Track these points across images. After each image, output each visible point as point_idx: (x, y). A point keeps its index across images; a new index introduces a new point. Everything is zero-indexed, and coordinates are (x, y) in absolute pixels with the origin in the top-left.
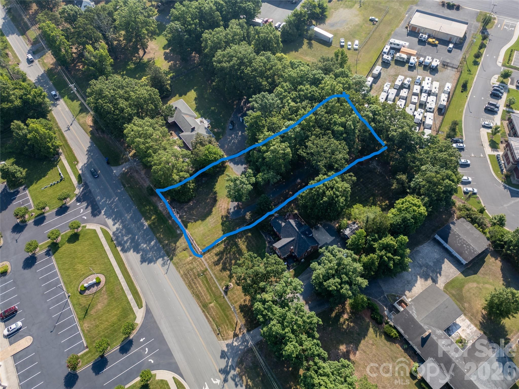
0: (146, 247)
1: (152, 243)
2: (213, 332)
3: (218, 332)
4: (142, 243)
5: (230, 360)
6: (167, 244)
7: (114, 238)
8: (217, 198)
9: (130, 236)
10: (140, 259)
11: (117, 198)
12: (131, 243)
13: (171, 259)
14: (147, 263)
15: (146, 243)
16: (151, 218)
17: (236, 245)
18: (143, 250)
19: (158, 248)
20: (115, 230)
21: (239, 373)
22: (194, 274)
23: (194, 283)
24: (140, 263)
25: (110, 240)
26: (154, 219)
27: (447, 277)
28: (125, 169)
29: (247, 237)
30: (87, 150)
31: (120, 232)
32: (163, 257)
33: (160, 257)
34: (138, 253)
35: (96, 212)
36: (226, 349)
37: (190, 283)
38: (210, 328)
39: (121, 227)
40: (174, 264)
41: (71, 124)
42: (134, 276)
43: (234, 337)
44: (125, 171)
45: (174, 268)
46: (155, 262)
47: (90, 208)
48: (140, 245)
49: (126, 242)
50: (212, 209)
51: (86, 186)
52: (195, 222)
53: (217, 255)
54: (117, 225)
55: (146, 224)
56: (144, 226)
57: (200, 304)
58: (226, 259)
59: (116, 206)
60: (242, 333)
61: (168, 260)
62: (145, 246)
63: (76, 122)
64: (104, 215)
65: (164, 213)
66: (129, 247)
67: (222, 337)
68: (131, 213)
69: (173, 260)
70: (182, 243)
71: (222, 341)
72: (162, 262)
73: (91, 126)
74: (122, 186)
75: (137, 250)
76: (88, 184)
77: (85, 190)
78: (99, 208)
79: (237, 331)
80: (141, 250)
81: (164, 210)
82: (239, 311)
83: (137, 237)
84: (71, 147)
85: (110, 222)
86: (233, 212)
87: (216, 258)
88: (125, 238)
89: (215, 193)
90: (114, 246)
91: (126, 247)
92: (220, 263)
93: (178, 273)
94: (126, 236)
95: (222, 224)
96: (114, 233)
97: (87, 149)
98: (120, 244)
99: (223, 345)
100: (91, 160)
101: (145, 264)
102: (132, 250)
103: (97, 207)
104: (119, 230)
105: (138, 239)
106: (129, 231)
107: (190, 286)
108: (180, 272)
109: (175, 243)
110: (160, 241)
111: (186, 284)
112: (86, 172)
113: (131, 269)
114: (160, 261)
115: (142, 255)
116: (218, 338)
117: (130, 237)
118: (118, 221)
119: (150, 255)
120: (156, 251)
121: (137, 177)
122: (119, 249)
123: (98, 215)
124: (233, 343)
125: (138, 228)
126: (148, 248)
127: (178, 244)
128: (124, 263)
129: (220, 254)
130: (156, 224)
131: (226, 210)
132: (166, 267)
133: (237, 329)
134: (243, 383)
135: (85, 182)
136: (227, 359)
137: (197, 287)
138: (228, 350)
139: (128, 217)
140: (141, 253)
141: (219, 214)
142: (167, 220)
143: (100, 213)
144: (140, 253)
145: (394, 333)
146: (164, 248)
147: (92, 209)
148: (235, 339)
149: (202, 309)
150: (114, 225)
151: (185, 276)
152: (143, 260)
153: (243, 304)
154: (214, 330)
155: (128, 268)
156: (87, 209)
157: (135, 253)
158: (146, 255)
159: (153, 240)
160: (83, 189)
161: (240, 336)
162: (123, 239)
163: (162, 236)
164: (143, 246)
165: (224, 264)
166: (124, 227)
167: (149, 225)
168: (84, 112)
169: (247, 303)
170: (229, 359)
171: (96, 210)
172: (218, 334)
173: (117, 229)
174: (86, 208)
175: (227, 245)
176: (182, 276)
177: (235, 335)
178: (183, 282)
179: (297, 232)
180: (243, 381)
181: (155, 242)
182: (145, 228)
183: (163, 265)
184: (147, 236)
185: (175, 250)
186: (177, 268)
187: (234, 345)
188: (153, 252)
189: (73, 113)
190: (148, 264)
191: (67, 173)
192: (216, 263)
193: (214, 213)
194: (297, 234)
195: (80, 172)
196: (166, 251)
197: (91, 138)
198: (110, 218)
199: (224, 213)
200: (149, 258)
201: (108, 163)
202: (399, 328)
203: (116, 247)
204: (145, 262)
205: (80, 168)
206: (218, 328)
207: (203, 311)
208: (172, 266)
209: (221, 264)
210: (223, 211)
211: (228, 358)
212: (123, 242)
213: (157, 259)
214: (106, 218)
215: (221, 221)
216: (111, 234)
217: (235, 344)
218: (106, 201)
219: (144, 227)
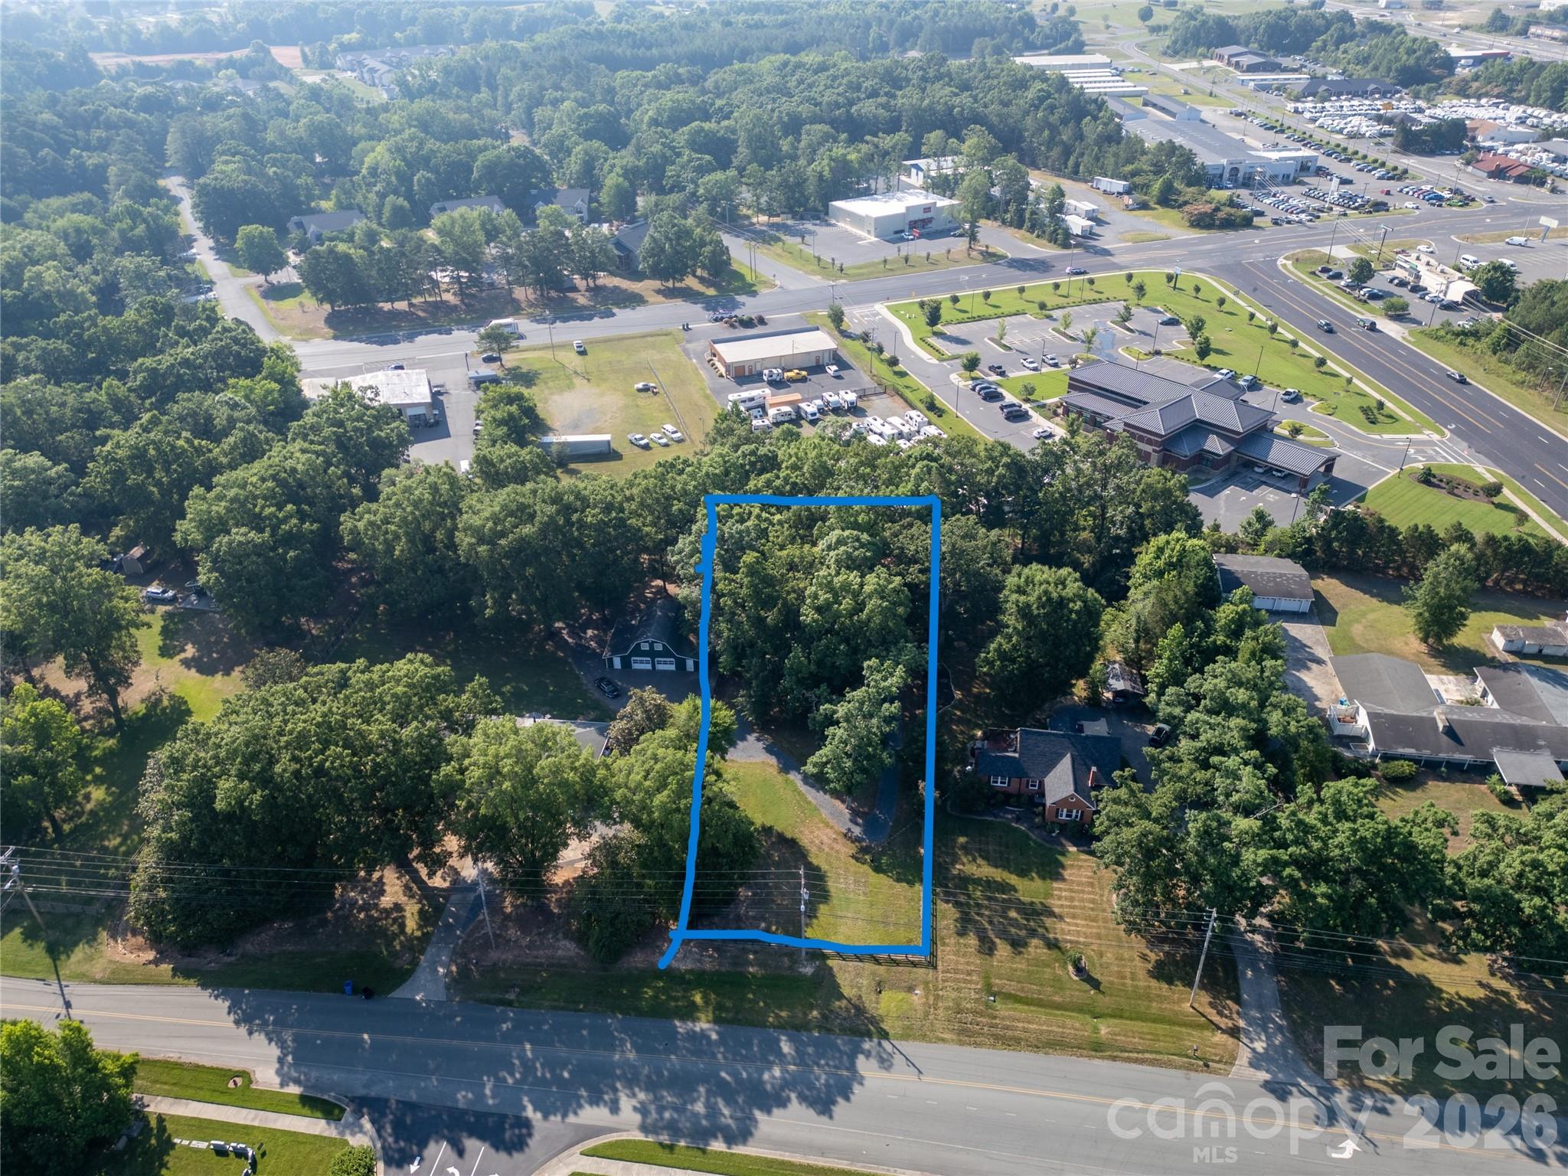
0: (784, 1071)
1: (786, 1047)
2: (1193, 1074)
3: (1201, 1063)
4: (761, 1074)
5: (1303, 1083)
6: (825, 1017)
7: (665, 1138)
8: (789, 835)
9: (702, 1089)
10: (811, 1112)
11: (528, 1047)
12: (730, 1101)
13: (885, 1035)
14: (840, 1100)
15: (773, 1063)
16: (694, 1003)
17: (965, 881)
18: (787, 1084)
19: (816, 1043)
20: (637, 1118)
21: (1352, 1085)
22: (975, 1012)
23: (1007, 1028)
24: (824, 1119)
25: (663, 1155)
26: (705, 997)
27: (1317, 642)
28: (447, 966)
29: (964, 847)
30: (237, 1023)
31: (661, 1109)
32: (857, 1050)
33: (852, 1058)
34: (783, 1103)
35: (508, 1135)
36: (1264, 1076)
37: (996, 1037)
38: (1173, 1072)
39: (642, 1096)
40: (905, 1037)
41: (68, 1005)
42: (853, 1161)
43: (1238, 1039)
44: (449, 973)
45: (917, 1043)
46: (856, 1077)
47: (471, 1144)
48: (761, 1082)
49: (713, 1112)
50: (811, 863)
51: (370, 1107)
52: (816, 917)
53: (962, 933)
54: (626, 1104)
55: (703, 1025)
56: (703, 1035)
57: (1085, 1052)
58: (991, 923)
59: (552, 1064)
60: (1235, 1016)
61: (880, 1044)
62: (777, 1072)
63: (74, 990)
64: (546, 1117)
65: (708, 967)
66: (739, 1114)
67: (1219, 1062)
68: (623, 1042)
69: (891, 1032)
70: (852, 980)
71: (1234, 1069)
72: (873, 1063)
73: (156, 962)
74: (498, 1010)
75: (772, 1100)
76: (373, 1094)
77: (383, 1115)
78: (504, 1116)
79: (1224, 1023)
80: (782, 1088)
81: (699, 961)
82: (1165, 986)
83: (723, 1074)
84: (160, 1057)
85: (592, 1115)
86: (865, 832)
87: (972, 940)
88: (699, 1107)
89: (767, 830)
90: (699, 1153)
91: (730, 1121)
92: (993, 943)
93: (941, 1045)
94: (694, 1101)
95: (878, 869)
96: (644, 1128)
97: (232, 1017)
98: (701, 1135)
99: (1246, 1074)
100: (288, 1036)
101: (841, 1108)
102: (758, 1114)
103: (490, 1121)
104: (652, 1108)
105: (735, 1074)
106: (684, 1084)
107: (1008, 1041)
108: (943, 1040)
109: (841, 996)
110: (796, 1028)
111: (993, 1046)
112: (314, 1074)
113: (823, 1155)
114: (865, 1066)
115: (802, 1098)
116: (1215, 1072)
117: (708, 1091)
118: (615, 1090)
119: (821, 1077)
120: (822, 1056)
121: (508, 956)
122: (717, 1146)
123: (530, 1135)
124: (1253, 1050)
125: (698, 1053)
126: (792, 1067)
127: (846, 991)
128: (783, 1163)
129: (965, 924)
130: (729, 1004)
131: (841, 839)
132: (898, 1059)
133: (1216, 1019)
134: (1384, 1094)
135: (353, 1100)
136: (1294, 1090)
137: (1025, 1030)
138: (1268, 1071)
139: (632, 1056)
140: (793, 1096)
141: (838, 859)
142: (743, 975)
143: (527, 1124)
144: (789, 1099)
145: (1406, 767)
146: (829, 1031)
147: (482, 1137)
148: (1245, 1040)
149: (1103, 1058)
150: (615, 1109)
151: (966, 1035)
152: (823, 1104)
153: (1150, 966)
154: (1188, 1069)
155: (811, 1162)
156: (467, 1155)
157: (775, 1111)
158: (811, 1086)
159: (778, 1041)
160: (373, 1122)
161: (1242, 1023)
162: (696, 1115)
163: (783, 1014)
164: (774, 1077)
165: (1004, 935)
166: (651, 1086)
167: (717, 1020)
168: (76, 944)
169: (1153, 957)
170: (1298, 1085)
171: (504, 1130)
172: (1207, 1066)
173: (643, 1110)
174: (461, 1153)
175: (949, 897)
176: (961, 1043)
177: (1234, 1032)
178: (984, 1050)
179: (1063, 736)
180: (1377, 1091)
181: (791, 1040)
182: (714, 1036)
183: (885, 1063)
184: (748, 1045)
185: (860, 1010)
186: (924, 1037)
187: (1260, 1050)
188: (818, 1065)
189: (27, 974)
190: (848, 1099)
191: (246, 1127)
192: (987, 948)
193: (824, 867)
194: (1066, 741)
195: (294, 1090)
196: (844, 1031)
197: (204, 986)
198: (580, 1106)
199: (847, 849)
200: (827, 1085)
201: (369, 994)
202: (1401, 751)
203: (704, 1151)
204: (834, 1103)
205: (277, 1080)
206: (1187, 1056)
207: (1114, 1058)
208: (908, 1047)
209: (997, 941)
210: (837, 847)
211: (1293, 1085)
212: (704, 1122)
213: (852, 1067)
214: (565, 1116)
215: (866, 869)
216: (640, 1136)
217: (1260, 1046)
218: (500, 1082)
219: (708, 1038)
